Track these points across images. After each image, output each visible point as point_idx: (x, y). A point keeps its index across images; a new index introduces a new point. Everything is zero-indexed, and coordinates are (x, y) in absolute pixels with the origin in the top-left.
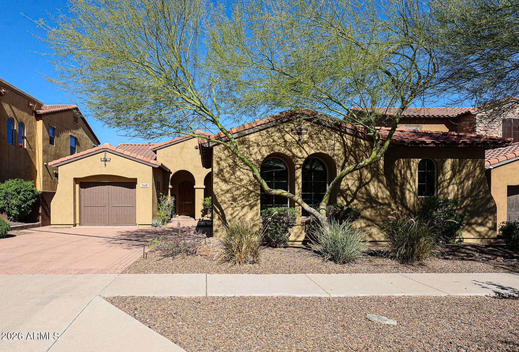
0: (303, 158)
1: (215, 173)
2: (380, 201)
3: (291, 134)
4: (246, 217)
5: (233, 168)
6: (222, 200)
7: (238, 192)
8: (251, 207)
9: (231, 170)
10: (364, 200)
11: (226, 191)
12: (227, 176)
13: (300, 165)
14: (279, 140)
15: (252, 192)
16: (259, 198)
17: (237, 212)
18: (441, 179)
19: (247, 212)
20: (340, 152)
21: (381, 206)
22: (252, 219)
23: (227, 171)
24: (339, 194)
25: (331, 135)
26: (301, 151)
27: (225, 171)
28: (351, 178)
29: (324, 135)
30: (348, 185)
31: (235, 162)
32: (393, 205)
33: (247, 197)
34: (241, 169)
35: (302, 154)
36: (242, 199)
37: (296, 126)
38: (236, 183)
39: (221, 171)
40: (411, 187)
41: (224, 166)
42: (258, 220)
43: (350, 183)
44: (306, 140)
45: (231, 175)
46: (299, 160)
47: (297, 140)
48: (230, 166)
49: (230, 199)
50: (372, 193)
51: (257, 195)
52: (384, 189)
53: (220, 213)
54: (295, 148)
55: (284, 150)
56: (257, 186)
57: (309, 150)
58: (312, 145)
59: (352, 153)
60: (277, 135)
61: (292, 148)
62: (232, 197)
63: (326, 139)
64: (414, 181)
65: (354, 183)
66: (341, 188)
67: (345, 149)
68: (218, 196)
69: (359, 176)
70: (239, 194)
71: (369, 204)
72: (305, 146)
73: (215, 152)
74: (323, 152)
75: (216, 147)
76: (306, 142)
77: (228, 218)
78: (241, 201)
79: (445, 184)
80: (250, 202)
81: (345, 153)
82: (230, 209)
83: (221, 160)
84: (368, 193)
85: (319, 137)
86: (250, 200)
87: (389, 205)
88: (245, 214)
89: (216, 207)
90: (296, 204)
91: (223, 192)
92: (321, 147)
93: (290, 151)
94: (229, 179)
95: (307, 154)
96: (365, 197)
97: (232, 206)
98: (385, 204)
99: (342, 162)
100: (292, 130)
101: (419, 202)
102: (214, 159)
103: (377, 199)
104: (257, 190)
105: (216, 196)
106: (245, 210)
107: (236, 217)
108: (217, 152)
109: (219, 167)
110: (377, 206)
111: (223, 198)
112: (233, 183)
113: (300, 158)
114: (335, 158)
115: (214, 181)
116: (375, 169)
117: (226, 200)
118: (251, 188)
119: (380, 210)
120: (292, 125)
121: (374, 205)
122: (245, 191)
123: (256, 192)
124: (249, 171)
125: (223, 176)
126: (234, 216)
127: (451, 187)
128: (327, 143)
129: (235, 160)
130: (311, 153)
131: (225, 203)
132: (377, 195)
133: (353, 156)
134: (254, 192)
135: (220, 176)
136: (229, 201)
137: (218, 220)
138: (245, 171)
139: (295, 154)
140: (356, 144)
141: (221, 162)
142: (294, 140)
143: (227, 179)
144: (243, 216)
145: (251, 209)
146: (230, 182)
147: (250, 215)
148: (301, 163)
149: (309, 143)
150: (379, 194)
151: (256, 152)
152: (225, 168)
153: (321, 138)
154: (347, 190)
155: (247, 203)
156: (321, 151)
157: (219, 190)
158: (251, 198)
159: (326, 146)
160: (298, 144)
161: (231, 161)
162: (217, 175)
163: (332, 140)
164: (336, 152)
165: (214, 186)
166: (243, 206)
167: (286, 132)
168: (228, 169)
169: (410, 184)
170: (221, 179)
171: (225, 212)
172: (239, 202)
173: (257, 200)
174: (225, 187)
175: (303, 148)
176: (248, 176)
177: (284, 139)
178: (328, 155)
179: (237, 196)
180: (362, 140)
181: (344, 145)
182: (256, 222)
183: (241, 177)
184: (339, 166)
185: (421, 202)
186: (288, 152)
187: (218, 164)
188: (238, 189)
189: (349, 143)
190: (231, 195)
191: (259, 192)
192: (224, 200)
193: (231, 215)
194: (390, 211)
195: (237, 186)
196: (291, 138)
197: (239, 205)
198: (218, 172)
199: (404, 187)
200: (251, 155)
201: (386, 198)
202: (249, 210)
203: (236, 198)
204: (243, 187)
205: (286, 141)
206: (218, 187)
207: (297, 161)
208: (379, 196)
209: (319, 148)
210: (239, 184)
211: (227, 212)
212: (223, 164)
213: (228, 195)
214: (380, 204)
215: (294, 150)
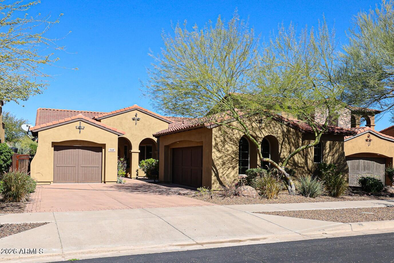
0: (262, 138)
1: (213, 146)
2: (300, 165)
3: (255, 123)
4: (230, 174)
5: (223, 142)
6: (217, 163)
7: (226, 158)
8: (234, 168)
9: (222, 144)
10: (292, 165)
11: (219, 157)
12: (220, 147)
13: (260, 142)
14: (249, 126)
15: (234, 158)
16: (238, 162)
17: (225, 172)
18: (325, 152)
19: (231, 172)
20: (281, 135)
21: (300, 168)
22: (234, 176)
23: (220, 144)
24: (280, 160)
25: (276, 124)
26: (261, 134)
27: (219, 144)
28: (286, 151)
29: (273, 124)
30: (284, 155)
31: (224, 139)
32: (305, 167)
33: (231, 162)
34: (228, 144)
35: (261, 136)
36: (228, 163)
37: (258, 118)
38: (225, 152)
39: (217, 144)
40: (311, 157)
41: (218, 141)
42: (237, 176)
43: (285, 154)
44: (263, 127)
45: (223, 147)
46: (260, 139)
47: (259, 127)
48: (222, 141)
49: (222, 163)
50: (296, 161)
51: (237, 160)
52: (301, 158)
53: (216, 172)
54: (258, 131)
55: (252, 132)
56: (237, 155)
57: (265, 133)
58: (267, 130)
59: (286, 136)
60: (248, 123)
61: (256, 132)
62: (222, 161)
63: (274, 127)
64: (312, 154)
65: (287, 154)
66: (281, 157)
67: (283, 134)
68: (215, 160)
69: (290, 150)
70: (227, 159)
71: (294, 167)
72: (263, 130)
73: (213, 132)
74: (272, 135)
75: (214, 128)
76: (263, 128)
77: (220, 175)
78: (227, 164)
79: (326, 155)
80: (233, 165)
81: (283, 135)
82: (222, 169)
83: (217, 137)
84: (294, 160)
85: (270, 126)
86: (233, 164)
87: (304, 168)
88: (230, 172)
89: (213, 168)
90: (258, 167)
91: (218, 158)
92: (271, 132)
93: (255, 133)
94: (221, 150)
95: (264, 135)
96: (293, 163)
97: (222, 167)
98: (302, 167)
99: (281, 141)
100: (256, 120)
101: (314, 166)
102: (213, 136)
103: (298, 164)
104: (237, 157)
105: (214, 161)
106: (230, 170)
107: (225, 175)
108: (215, 132)
109: (216, 142)
110: (298, 168)
111: (218, 162)
112: (223, 152)
113: (260, 138)
114: (278, 139)
115: (213, 151)
116: (297, 146)
117: (219, 163)
118: (233, 156)
119: (300, 171)
120: (256, 117)
121: (297, 167)
122: (230, 158)
123: (236, 158)
124: (232, 145)
125: (218, 148)
126: (223, 174)
127: (329, 157)
128: (274, 129)
129: (225, 138)
130: (266, 135)
131: (219, 165)
132: (298, 162)
133: (287, 138)
134: (235, 158)
135: (216, 147)
136: (221, 164)
137: (215, 176)
138: (230, 145)
139: (258, 135)
140: (288, 131)
141: (216, 138)
142: (257, 126)
143: (220, 150)
144: (229, 174)
145: (233, 170)
146: (222, 152)
147: (233, 173)
148: (261, 141)
149: (265, 129)
150: (299, 161)
151: (237, 133)
152: (219, 143)
153: (271, 126)
154: (283, 158)
155: (231, 166)
156: (271, 134)
157: (215, 157)
158: (234, 163)
159: (274, 131)
160: (259, 129)
161: (222, 138)
162: (215, 147)
163: (277, 128)
164: (279, 135)
165: (213, 154)
166: (229, 167)
167: (253, 121)
168: (221, 143)
169: (310, 155)
170: (217, 150)
171: (218, 171)
172: (226, 165)
173: (237, 164)
174: (219, 155)
175: (262, 132)
176: (232, 148)
177: (252, 125)
178: (274, 137)
179: (225, 161)
180: (291, 129)
181: (283, 132)
182: (236, 178)
183: (228, 149)
184: (280, 143)
185: (315, 166)
186: (254, 134)
187: (215, 140)
188: (226, 156)
189: (285, 130)
190: (222, 160)
191: (238, 158)
192: (218, 164)
193: (222, 173)
194: (304, 171)
195: (226, 154)
196: (255, 125)
197: (227, 167)
198: (215, 145)
199: (307, 157)
200: (234, 135)
201: (302, 163)
202: (232, 170)
203: (225, 162)
204: (229, 155)
205: (253, 127)
206: (215, 155)
207: (259, 139)
208: (299, 163)
209: (270, 132)
210: (227, 153)
211: (219, 171)
212: (217, 139)
213: (220, 160)
214: (300, 167)
215: (257, 133)
